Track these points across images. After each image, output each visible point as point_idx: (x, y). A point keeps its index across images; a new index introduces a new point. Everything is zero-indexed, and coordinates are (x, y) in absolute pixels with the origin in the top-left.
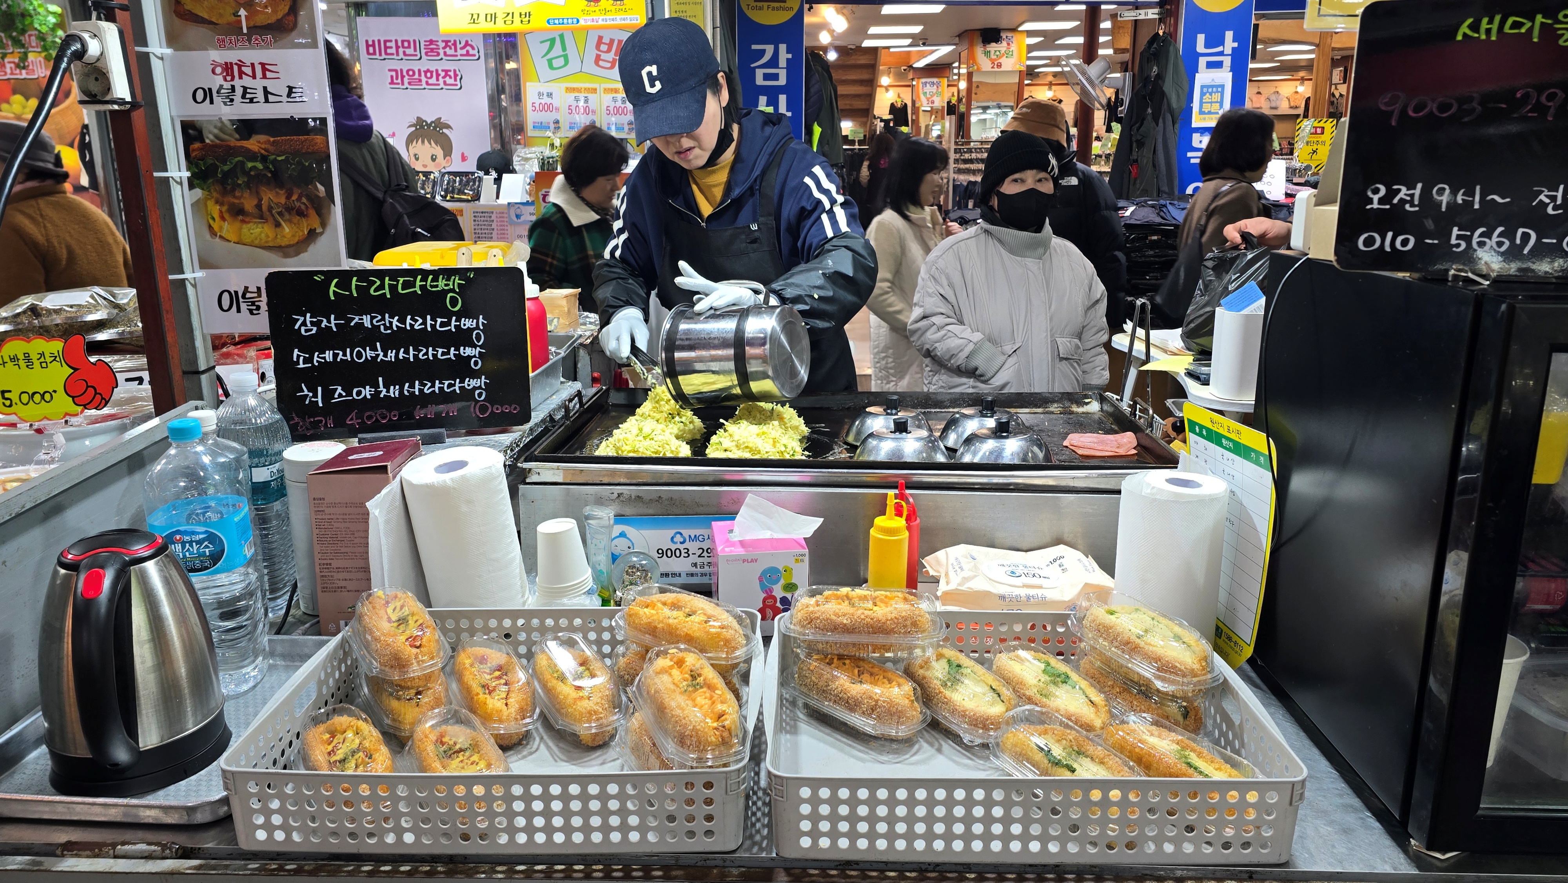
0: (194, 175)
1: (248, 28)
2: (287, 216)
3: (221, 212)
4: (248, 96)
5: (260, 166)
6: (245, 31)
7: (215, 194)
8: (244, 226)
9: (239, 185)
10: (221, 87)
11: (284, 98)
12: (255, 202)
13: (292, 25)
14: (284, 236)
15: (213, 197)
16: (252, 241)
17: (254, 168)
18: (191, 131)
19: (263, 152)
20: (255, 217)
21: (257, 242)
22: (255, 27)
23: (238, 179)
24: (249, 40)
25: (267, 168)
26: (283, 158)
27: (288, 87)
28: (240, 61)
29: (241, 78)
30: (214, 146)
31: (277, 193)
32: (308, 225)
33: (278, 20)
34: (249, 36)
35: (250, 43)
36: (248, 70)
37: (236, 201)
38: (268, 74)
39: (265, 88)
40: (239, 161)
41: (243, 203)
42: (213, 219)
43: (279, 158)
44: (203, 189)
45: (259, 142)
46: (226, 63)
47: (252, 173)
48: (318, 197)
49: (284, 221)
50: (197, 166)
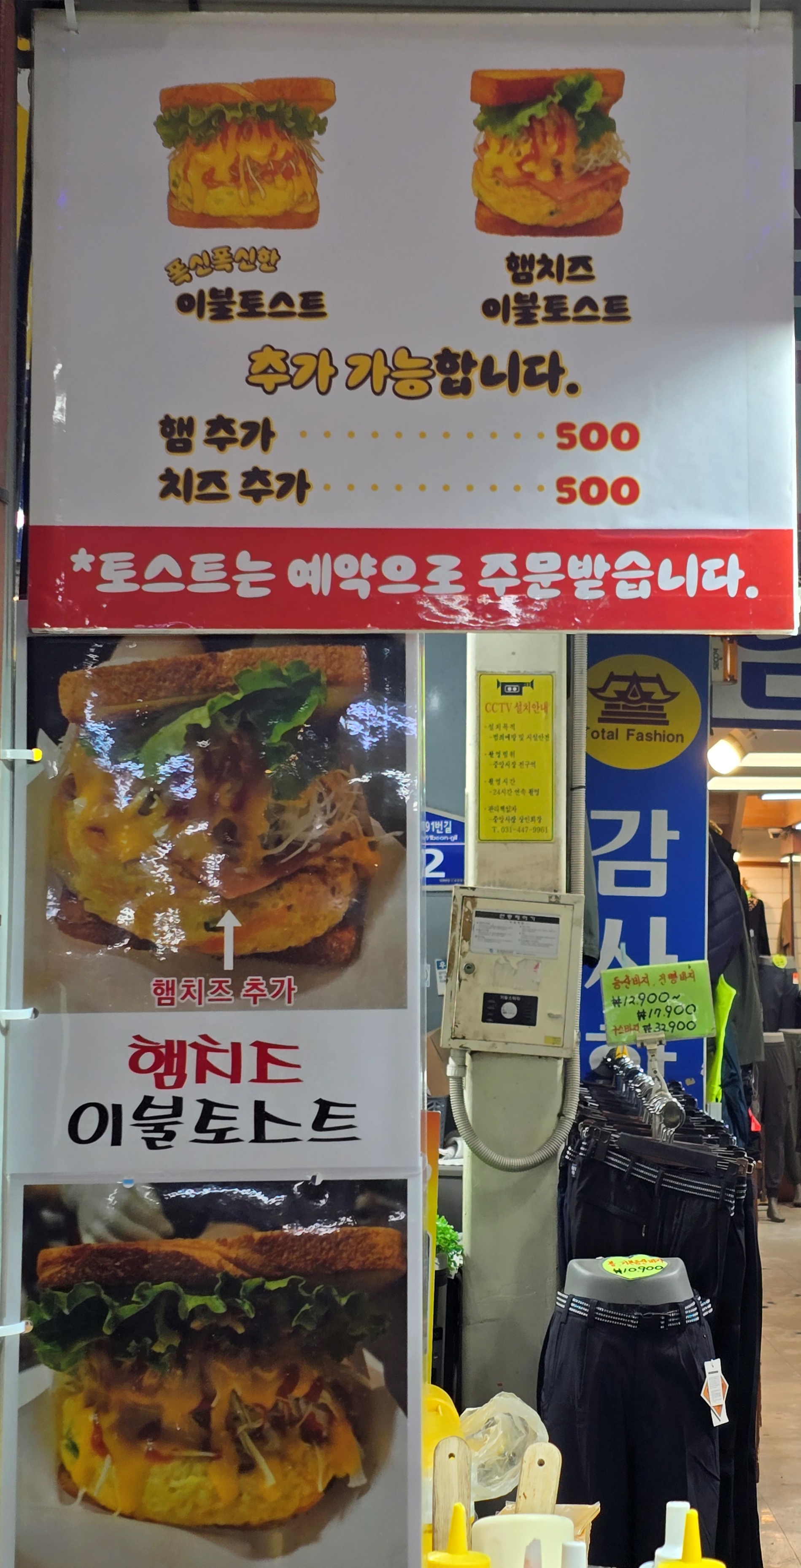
0: (40, 1331)
1: (237, 958)
2: (275, 1442)
3: (98, 1429)
4: (213, 1124)
5: (217, 1305)
6: (229, 964)
7: (88, 1382)
8: (156, 1468)
9: (155, 1358)
10: (147, 1102)
11: (306, 1131)
12: (193, 1402)
13: (347, 951)
14: (260, 1499)
15: (80, 1389)
16: (172, 1511)
17: (203, 1309)
18: (47, 1214)
19: (230, 1268)
20: (188, 1445)
21: (183, 1514)
22: (256, 956)
23: (155, 1340)
24: (236, 989)
25: (233, 1310)
26: (283, 1283)
27: (320, 1102)
28: (205, 1037)
29: (201, 1078)
30: (104, 1252)
31: (255, 1378)
32: (328, 1467)
33: (316, 940)
34: (238, 975)
35: (237, 994)
36: (222, 1061)
37: (143, 1400)
38: (273, 1071)
39: (259, 1106)
40: (164, 1293)
41: (159, 1407)
42: (74, 1448)
43: (272, 1286)
44: (57, 1367)
45: (223, 1242)
46: (169, 1044)
47: (196, 1325)
48: (364, 1389)
49: (266, 1455)
50: (50, 1303)
